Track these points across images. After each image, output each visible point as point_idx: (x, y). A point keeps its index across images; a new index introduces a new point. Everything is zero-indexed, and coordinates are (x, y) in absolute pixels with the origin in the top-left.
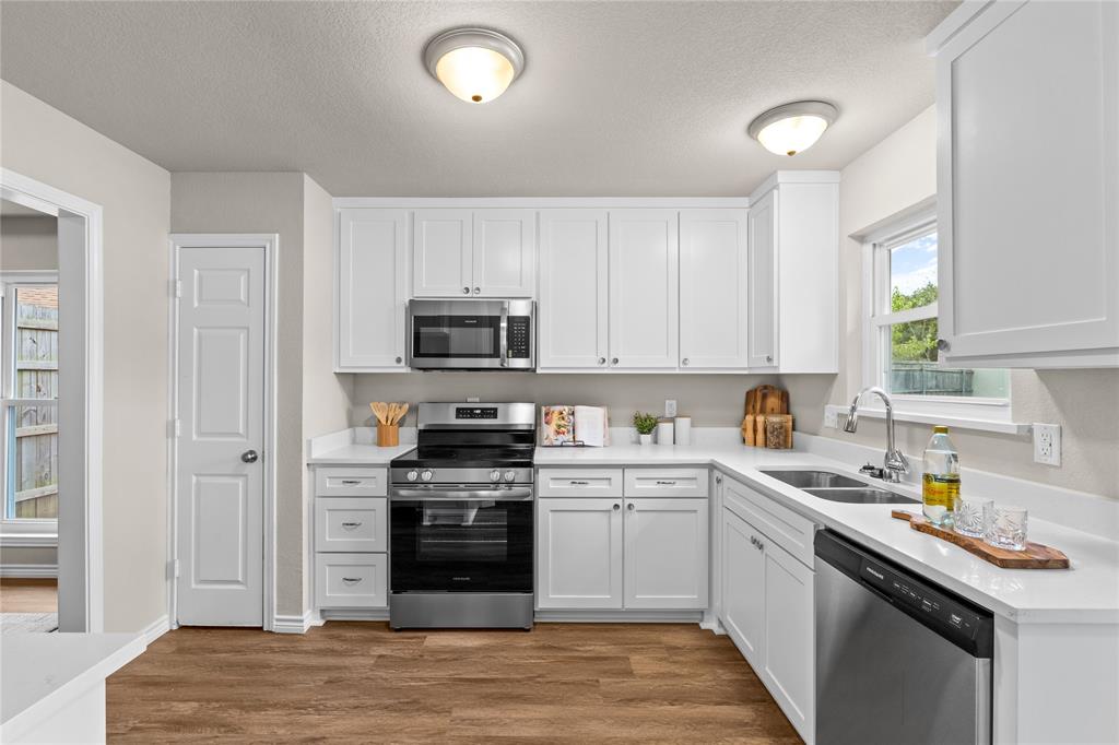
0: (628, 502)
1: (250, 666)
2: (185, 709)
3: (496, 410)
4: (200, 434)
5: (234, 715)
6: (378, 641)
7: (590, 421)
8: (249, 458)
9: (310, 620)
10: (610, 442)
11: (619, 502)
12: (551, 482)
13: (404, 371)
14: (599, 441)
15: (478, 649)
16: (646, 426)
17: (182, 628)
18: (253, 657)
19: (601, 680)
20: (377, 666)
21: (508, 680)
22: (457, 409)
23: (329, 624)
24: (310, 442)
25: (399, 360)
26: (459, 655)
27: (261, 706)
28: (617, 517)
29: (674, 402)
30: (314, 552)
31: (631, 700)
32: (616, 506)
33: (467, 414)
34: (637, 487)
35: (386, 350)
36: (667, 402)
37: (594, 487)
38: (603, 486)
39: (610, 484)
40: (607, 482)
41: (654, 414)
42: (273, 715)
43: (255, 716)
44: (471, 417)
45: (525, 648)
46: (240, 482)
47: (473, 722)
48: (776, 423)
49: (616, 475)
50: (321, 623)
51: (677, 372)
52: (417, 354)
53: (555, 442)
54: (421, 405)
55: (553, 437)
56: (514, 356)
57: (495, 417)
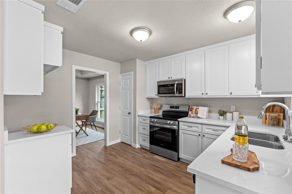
0: (203, 134)
1: (125, 150)
2: (113, 153)
3: (179, 107)
4: (124, 109)
5: (118, 156)
6: (146, 153)
7: (203, 111)
8: (129, 113)
9: (138, 146)
10: (209, 117)
11: (201, 134)
12: (183, 125)
13: (157, 97)
14: (205, 117)
15: (163, 161)
16: (223, 114)
17: (122, 142)
18: (127, 149)
19: (183, 177)
20: (142, 157)
21: (162, 169)
22: (171, 106)
23: (142, 148)
24: (138, 111)
25: (156, 95)
26: (157, 161)
27: (122, 156)
28: (200, 138)
29: (235, 107)
30: (138, 133)
31: (185, 184)
32: (199, 135)
33: (172, 107)
34: (206, 130)
35: (153, 93)
36: (232, 107)
37: (194, 129)
38: (196, 129)
40: (197, 128)
41: (225, 110)
42: (122, 158)
43: (120, 158)
44: (173, 108)
45: (172, 165)
46: (128, 118)
47: (148, 172)
48: (273, 116)
49: (200, 126)
50: (140, 147)
51: (228, 97)
52: (159, 93)
53: (191, 116)
54: (163, 105)
55: (191, 115)
56: (179, 93)
57: (179, 109)
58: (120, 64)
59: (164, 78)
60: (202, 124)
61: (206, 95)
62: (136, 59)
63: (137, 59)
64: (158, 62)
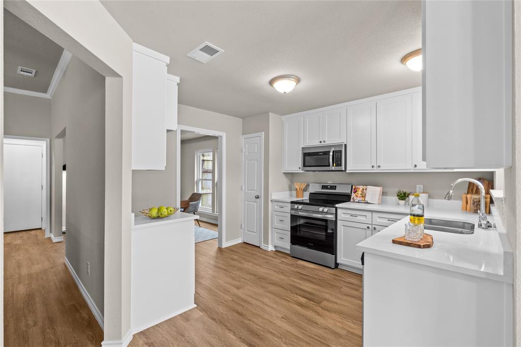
0: (374, 226)
1: (252, 254)
2: (236, 257)
3: (336, 186)
4: (248, 190)
5: (243, 261)
6: (285, 258)
7: (373, 193)
8: (257, 197)
9: (271, 248)
10: (382, 202)
11: (370, 226)
12: (342, 214)
13: (301, 172)
14: (376, 202)
15: (312, 268)
17: (244, 243)
18: (254, 252)
20: (280, 263)
21: (313, 277)
22: (322, 186)
23: (276, 251)
24: (271, 194)
25: (300, 168)
26: (304, 267)
27: (249, 261)
28: (369, 232)
29: (422, 186)
30: (272, 228)
32: (368, 228)
33: (325, 188)
34: (378, 220)
35: (295, 165)
36: (418, 186)
37: (359, 218)
38: (363, 218)
39: (366, 218)
41: (407, 191)
42: (250, 264)
43: (247, 263)
44: (327, 189)
45: (327, 273)
46: (256, 204)
48: (476, 199)
49: (369, 214)
50: (274, 250)
51: (412, 171)
52: (304, 166)
53: (356, 201)
54: (310, 184)
55: (355, 198)
56: (336, 166)
57: (335, 189)
58: (241, 120)
59: (313, 142)
60: (372, 211)
61: (378, 169)
62: (268, 112)
63: (270, 113)
64: (302, 118)
